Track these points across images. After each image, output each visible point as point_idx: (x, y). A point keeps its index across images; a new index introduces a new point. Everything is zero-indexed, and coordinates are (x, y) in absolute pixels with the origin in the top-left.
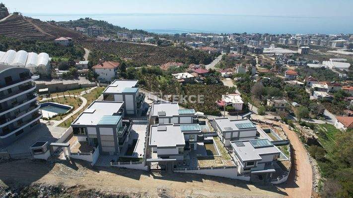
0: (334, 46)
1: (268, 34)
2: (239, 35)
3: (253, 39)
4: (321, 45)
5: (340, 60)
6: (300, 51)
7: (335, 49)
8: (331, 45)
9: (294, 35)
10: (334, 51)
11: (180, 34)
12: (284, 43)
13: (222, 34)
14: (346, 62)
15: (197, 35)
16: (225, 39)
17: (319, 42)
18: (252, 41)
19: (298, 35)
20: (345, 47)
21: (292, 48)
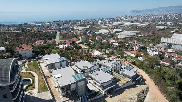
0: (99, 24)
1: (70, 21)
2: (57, 22)
3: (65, 23)
4: (94, 24)
5: (104, 29)
6: (88, 27)
7: (100, 25)
8: (98, 23)
9: (82, 20)
10: (100, 26)
11: (23, 24)
12: (79, 24)
13: (47, 22)
14: (107, 30)
15: (34, 24)
16: (51, 25)
17: (93, 23)
18: (66, 24)
19: (84, 20)
20: (103, 24)
21: (84, 26)
